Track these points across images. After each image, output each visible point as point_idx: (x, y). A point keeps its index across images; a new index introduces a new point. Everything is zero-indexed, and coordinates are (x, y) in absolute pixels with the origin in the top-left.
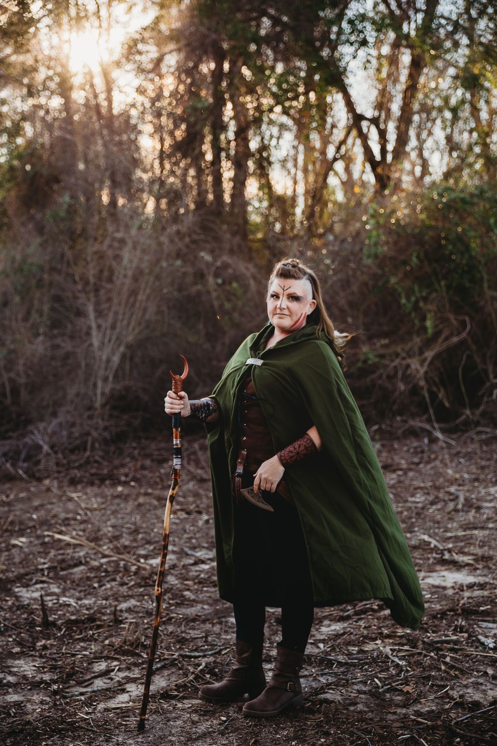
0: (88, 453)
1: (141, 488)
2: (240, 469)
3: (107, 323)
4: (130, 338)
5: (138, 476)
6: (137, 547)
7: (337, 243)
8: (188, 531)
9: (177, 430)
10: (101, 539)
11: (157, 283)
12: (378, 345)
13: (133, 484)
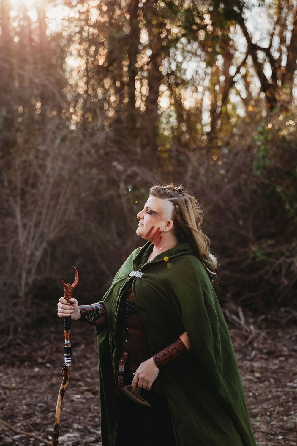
0: (10, 337)
1: (55, 370)
2: (122, 369)
3: (31, 224)
4: (52, 236)
5: (54, 358)
6: (46, 425)
7: (231, 156)
8: (92, 410)
9: (67, 331)
10: (16, 417)
11: (76, 189)
12: (265, 245)
13: (48, 365)
